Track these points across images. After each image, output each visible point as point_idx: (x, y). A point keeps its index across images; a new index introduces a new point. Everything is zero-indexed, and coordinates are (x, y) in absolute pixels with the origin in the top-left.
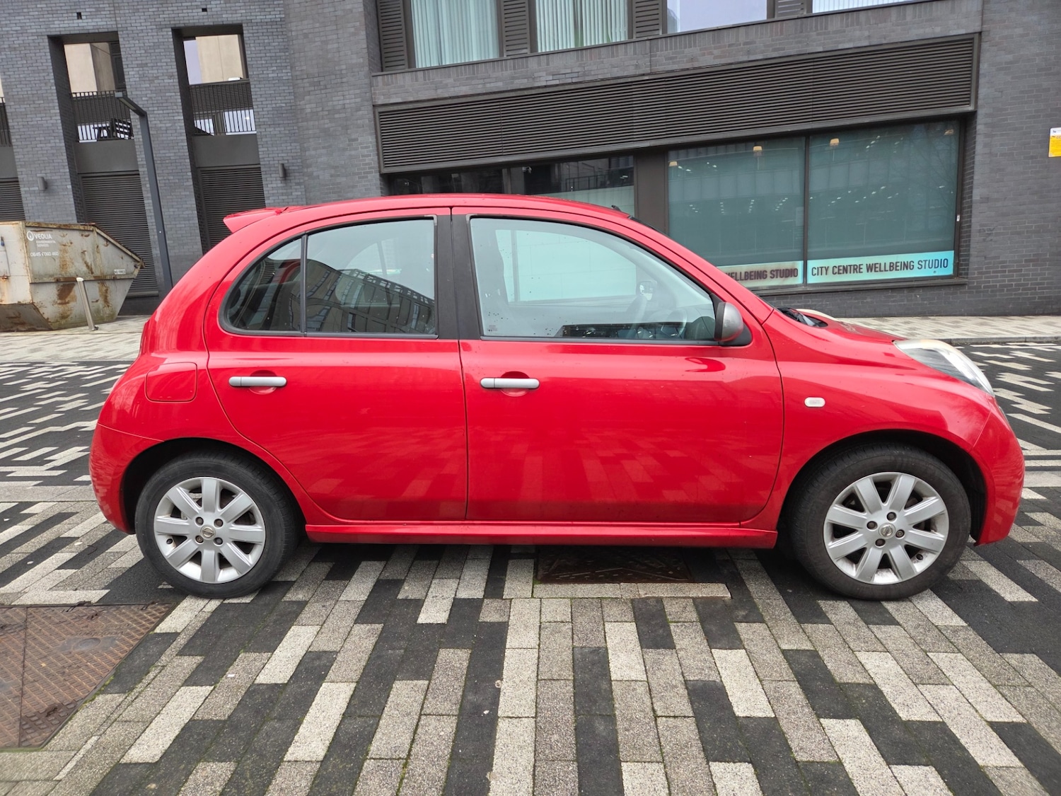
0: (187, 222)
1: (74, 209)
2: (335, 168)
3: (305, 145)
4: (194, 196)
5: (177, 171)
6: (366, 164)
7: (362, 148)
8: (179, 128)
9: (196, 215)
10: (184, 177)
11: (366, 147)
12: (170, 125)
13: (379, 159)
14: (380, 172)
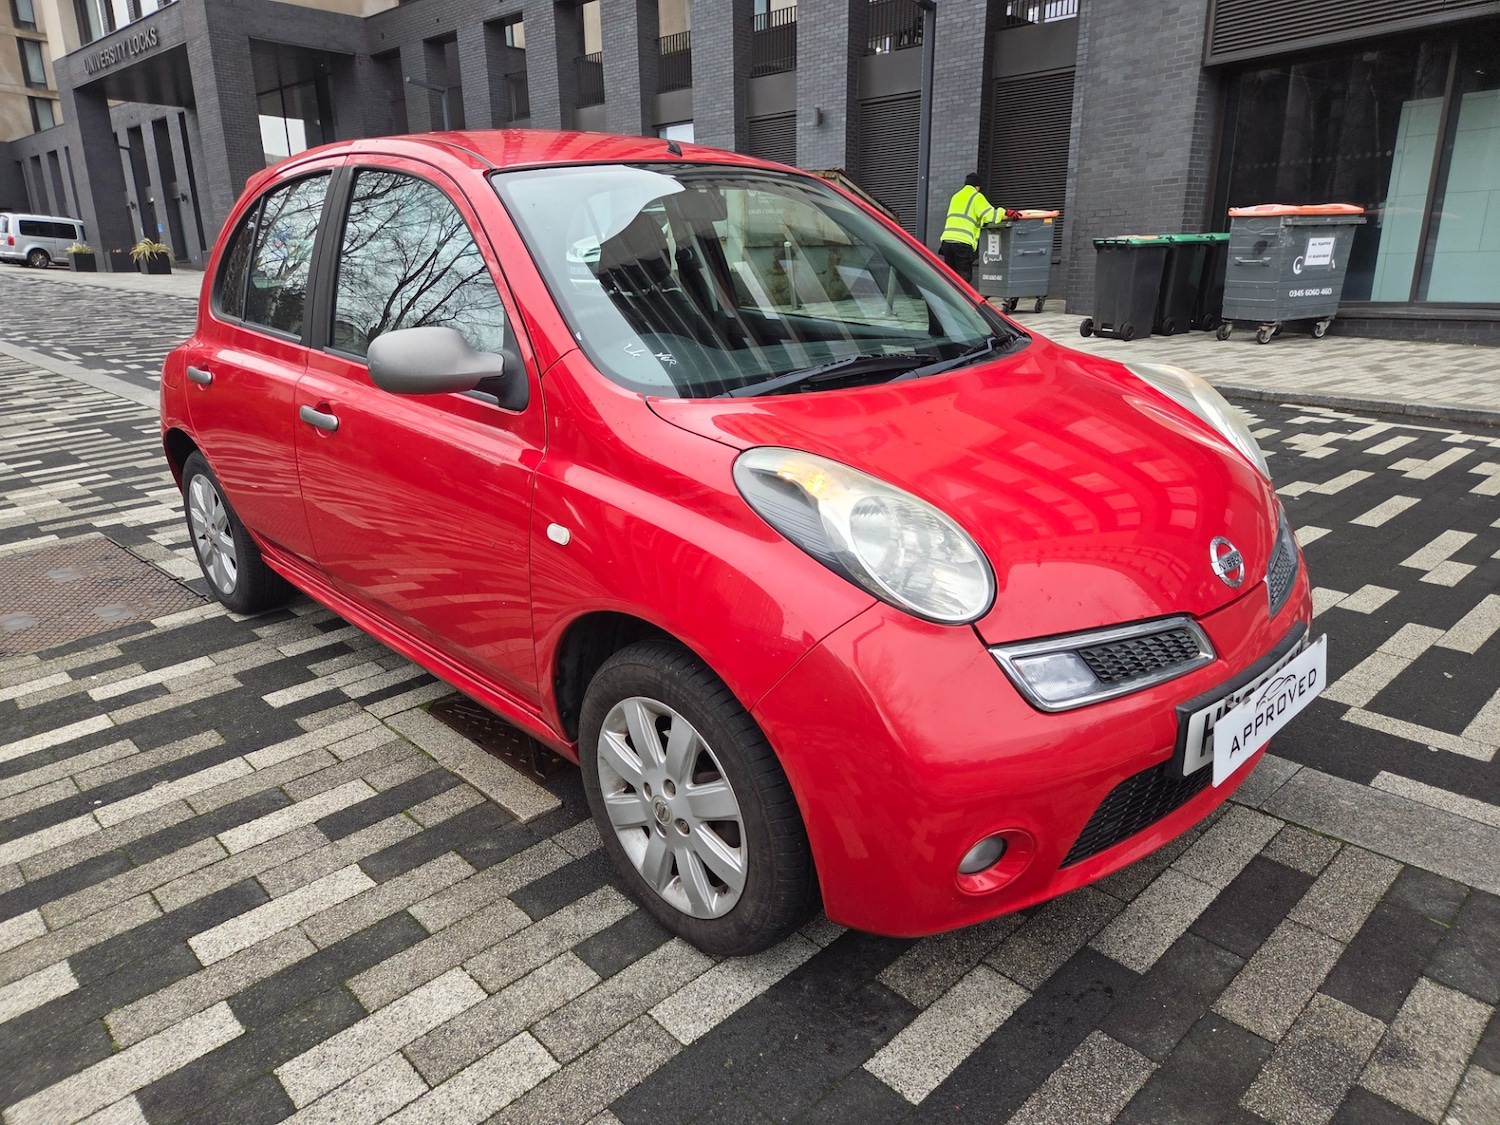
0: (964, 162)
1: (844, 149)
2: (1134, 63)
3: (1098, 29)
4: (978, 123)
5: (965, 87)
6: (1183, 52)
7: (1182, 24)
8: (978, 21)
9: (977, 152)
10: (972, 95)
11: (1189, 22)
12: (969, 17)
13: (1205, 41)
14: (1202, 63)
